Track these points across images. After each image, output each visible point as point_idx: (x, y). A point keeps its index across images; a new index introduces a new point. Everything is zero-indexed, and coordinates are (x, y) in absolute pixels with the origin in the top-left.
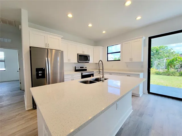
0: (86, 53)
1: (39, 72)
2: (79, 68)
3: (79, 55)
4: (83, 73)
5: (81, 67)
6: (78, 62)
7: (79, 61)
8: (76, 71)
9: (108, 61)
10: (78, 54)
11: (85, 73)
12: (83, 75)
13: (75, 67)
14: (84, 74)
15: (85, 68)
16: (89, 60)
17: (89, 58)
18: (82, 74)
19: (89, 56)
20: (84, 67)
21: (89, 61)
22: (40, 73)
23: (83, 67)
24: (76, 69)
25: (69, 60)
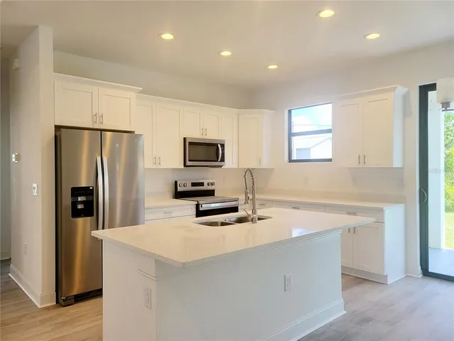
0: (212, 135)
1: (80, 199)
2: (189, 188)
3: (190, 143)
4: (201, 202)
5: (194, 184)
6: (185, 165)
7: (188, 163)
8: (179, 195)
9: (291, 161)
10: (185, 139)
11: (207, 204)
12: (201, 209)
13: (176, 182)
14: (205, 207)
15: (210, 188)
16: (223, 160)
17: (223, 150)
18: (197, 206)
19: (223, 146)
20: (206, 184)
21: (221, 163)
22: (81, 202)
23: (202, 184)
24: (179, 189)
25: (156, 160)
